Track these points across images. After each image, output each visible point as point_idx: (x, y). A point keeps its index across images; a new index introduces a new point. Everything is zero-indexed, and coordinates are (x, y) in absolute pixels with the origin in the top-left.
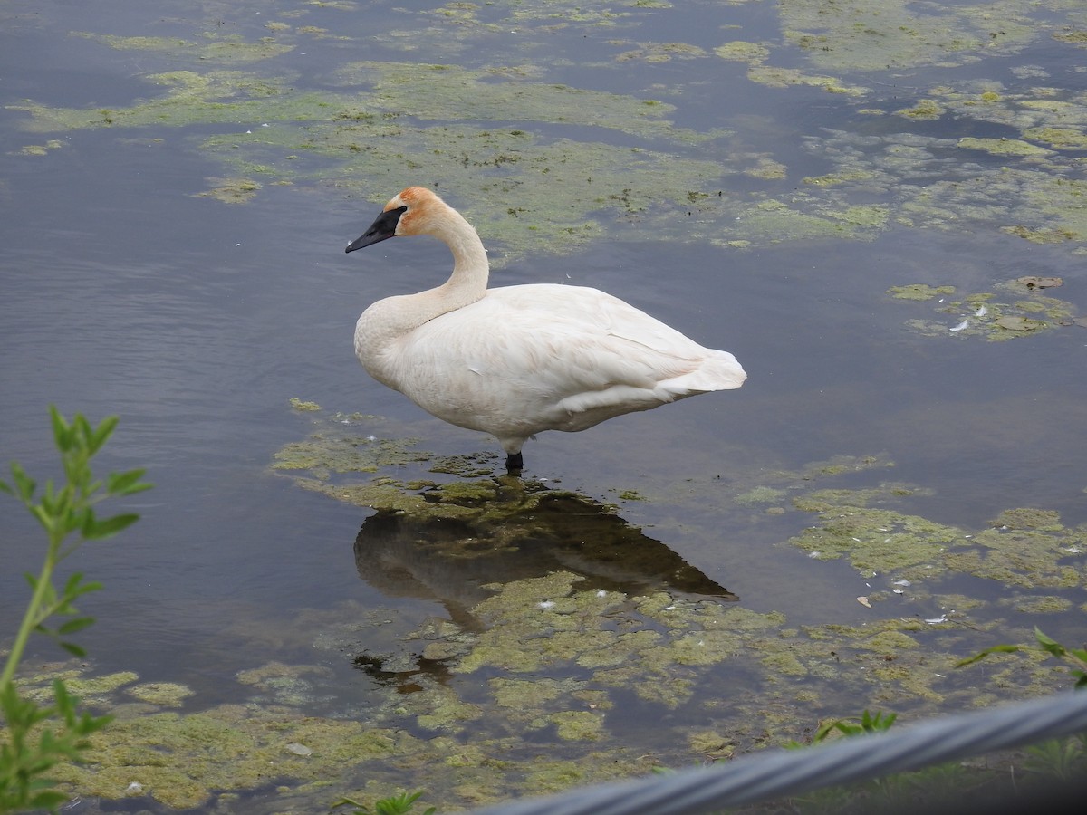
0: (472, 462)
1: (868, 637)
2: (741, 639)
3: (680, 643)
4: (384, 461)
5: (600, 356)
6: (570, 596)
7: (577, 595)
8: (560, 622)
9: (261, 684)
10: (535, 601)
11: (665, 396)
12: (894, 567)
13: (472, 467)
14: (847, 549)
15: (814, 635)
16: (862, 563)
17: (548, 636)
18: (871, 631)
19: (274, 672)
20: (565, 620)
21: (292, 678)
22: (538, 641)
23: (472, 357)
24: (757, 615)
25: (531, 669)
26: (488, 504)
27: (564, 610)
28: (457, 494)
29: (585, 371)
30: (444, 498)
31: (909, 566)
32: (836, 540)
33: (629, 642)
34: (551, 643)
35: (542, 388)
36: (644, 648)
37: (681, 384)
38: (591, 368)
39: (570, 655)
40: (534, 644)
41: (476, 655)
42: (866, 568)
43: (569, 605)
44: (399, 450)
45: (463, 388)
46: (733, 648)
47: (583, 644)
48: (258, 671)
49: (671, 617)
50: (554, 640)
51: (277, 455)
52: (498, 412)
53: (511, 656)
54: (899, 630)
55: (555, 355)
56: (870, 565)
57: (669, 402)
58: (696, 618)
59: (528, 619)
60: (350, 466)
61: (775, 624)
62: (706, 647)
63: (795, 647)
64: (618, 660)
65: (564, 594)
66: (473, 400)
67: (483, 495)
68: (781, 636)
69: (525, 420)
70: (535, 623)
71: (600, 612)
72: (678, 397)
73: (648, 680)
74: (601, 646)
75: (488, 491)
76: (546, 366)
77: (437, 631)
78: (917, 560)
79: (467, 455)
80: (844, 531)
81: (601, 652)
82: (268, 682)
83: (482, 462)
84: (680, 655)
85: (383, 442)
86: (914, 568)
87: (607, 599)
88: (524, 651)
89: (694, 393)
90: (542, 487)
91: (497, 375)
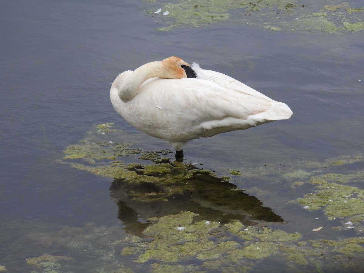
0: (160, 154)
1: (341, 246)
2: (278, 246)
3: (248, 248)
4: (118, 153)
5: (221, 103)
6: (192, 223)
7: (196, 223)
8: (188, 237)
9: (38, 265)
10: (175, 226)
11: (252, 123)
12: (346, 215)
13: (160, 157)
14: (323, 205)
15: (314, 245)
16: (331, 213)
17: (183, 244)
18: (343, 243)
19: (45, 259)
20: (190, 236)
21: (53, 262)
22: (178, 246)
23: (158, 101)
24: (287, 234)
25: (174, 260)
26: (168, 176)
27: (190, 231)
28: (152, 171)
29: (213, 110)
30: (146, 173)
31: (354, 215)
32: (320, 200)
33: (222, 247)
34: (184, 248)
35: (192, 117)
36: (230, 250)
37: (260, 117)
38: (216, 108)
39: (193, 253)
40: (174, 248)
41: (147, 254)
42: (332, 215)
43: (192, 228)
44: (125, 148)
45: (153, 116)
46: (274, 250)
47: (200, 248)
48: (37, 258)
49: (245, 234)
50: (185, 246)
51: (65, 152)
52: (172, 128)
53: (164, 254)
54: (357, 243)
55: (198, 101)
56: (334, 214)
57: (254, 126)
58: (257, 235)
59: (172, 236)
60: (103, 157)
61: (296, 239)
62: (261, 250)
63: (304, 251)
64: (217, 256)
65: (189, 223)
66: (159, 122)
67: (164, 171)
68: (298, 245)
69: (184, 133)
70: (175, 238)
71: (208, 232)
72: (259, 123)
73: (230, 266)
74: (208, 249)
75: (167, 169)
76: (194, 107)
77: (130, 240)
78: (358, 212)
79: (158, 151)
80: (326, 196)
81: (209, 252)
82: (41, 264)
83: (165, 155)
84: (247, 254)
85: (117, 144)
86: (357, 216)
87: (211, 226)
88: (170, 252)
89: (266, 122)
90: (194, 168)
91: (170, 110)
